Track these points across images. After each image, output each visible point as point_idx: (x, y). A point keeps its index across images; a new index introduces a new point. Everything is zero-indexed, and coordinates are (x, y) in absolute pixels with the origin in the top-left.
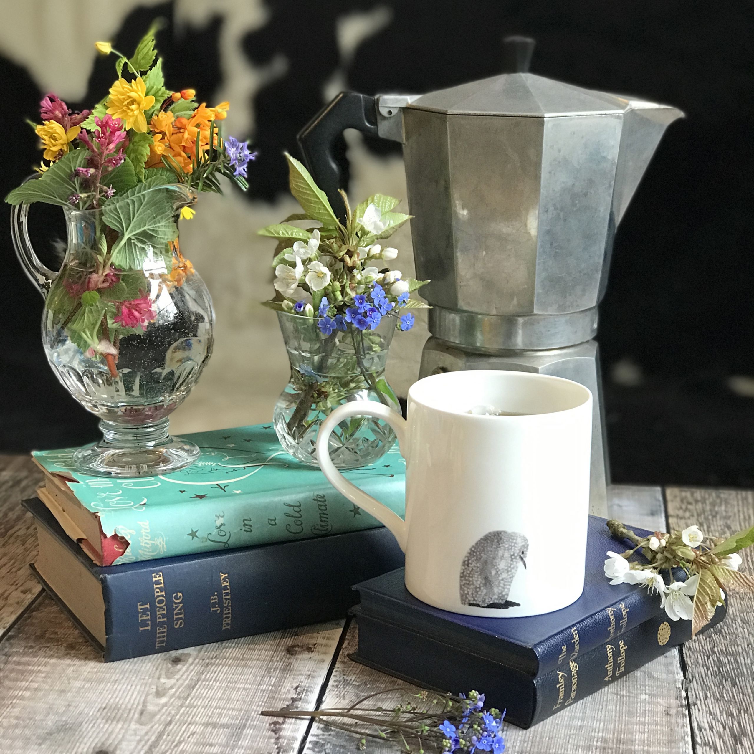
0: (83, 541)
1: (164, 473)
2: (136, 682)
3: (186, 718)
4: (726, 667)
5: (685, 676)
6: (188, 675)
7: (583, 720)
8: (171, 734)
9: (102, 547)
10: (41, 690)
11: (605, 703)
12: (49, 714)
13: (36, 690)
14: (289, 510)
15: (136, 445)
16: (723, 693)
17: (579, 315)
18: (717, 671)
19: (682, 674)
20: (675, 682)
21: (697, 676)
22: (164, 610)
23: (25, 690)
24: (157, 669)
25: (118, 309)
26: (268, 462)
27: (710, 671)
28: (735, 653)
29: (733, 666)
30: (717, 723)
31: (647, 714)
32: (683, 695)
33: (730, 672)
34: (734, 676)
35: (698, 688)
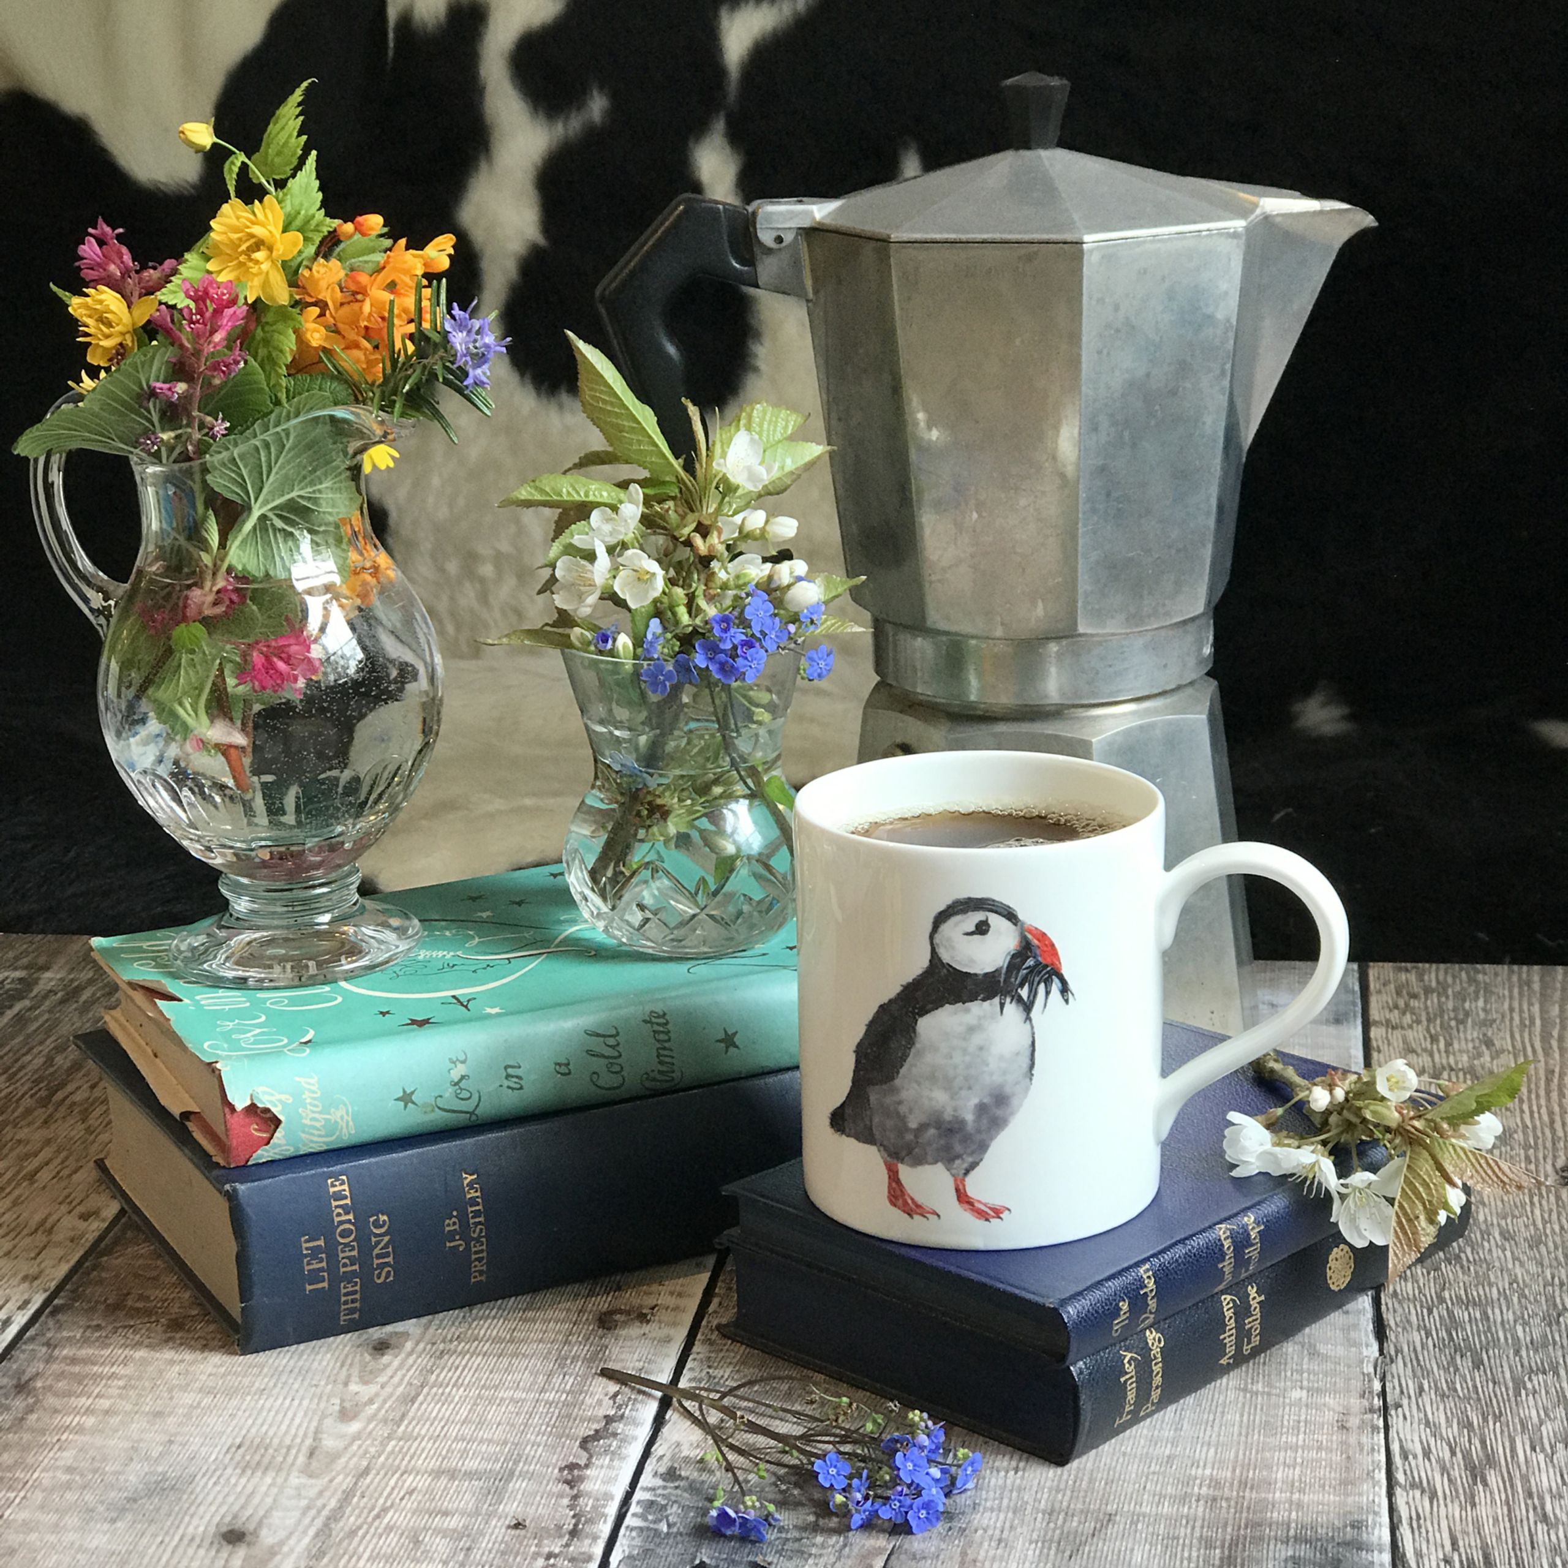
0: (192, 1117)
1: (350, 976)
2: (301, 1392)
3: (397, 1462)
4: (1464, 1329)
5: (1381, 1350)
6: (404, 1376)
7: (1174, 1443)
8: (367, 1494)
9: (227, 1130)
10: (115, 1413)
11: (1220, 1409)
12: (132, 1459)
13: (106, 1412)
14: (597, 1045)
15: (292, 921)
16: (1454, 1383)
17: (1171, 633)
18: (1446, 1338)
19: (1375, 1346)
20: (1361, 1362)
21: (1406, 1349)
22: (353, 1249)
23: (85, 1413)
24: (342, 1366)
25: (244, 656)
26: (557, 946)
27: (1433, 1339)
28: (1484, 1301)
29: (1477, 1326)
30: (1439, 1442)
31: (1303, 1429)
32: (1375, 1388)
33: (1471, 1339)
34: (1478, 1346)
35: (1407, 1372)
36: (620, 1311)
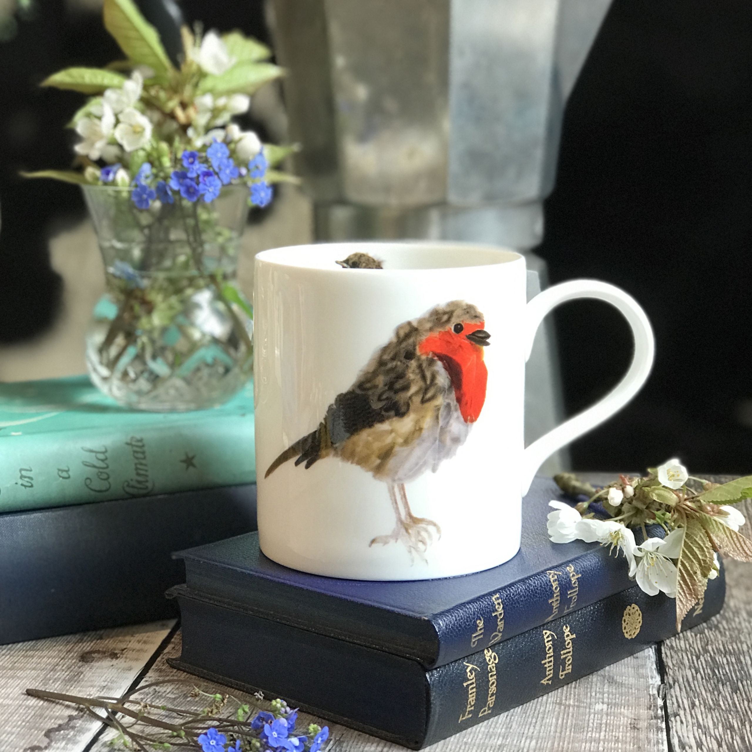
4: (724, 668)
5: (662, 681)
11: (541, 715)
14: (91, 459)
16: (718, 701)
18: (710, 673)
19: (658, 678)
20: (648, 687)
27: (701, 674)
28: (737, 652)
29: (733, 667)
30: (708, 738)
31: (604, 729)
32: (659, 704)
33: (729, 674)
34: (735, 679)
35: (682, 694)
36: (98, 652)
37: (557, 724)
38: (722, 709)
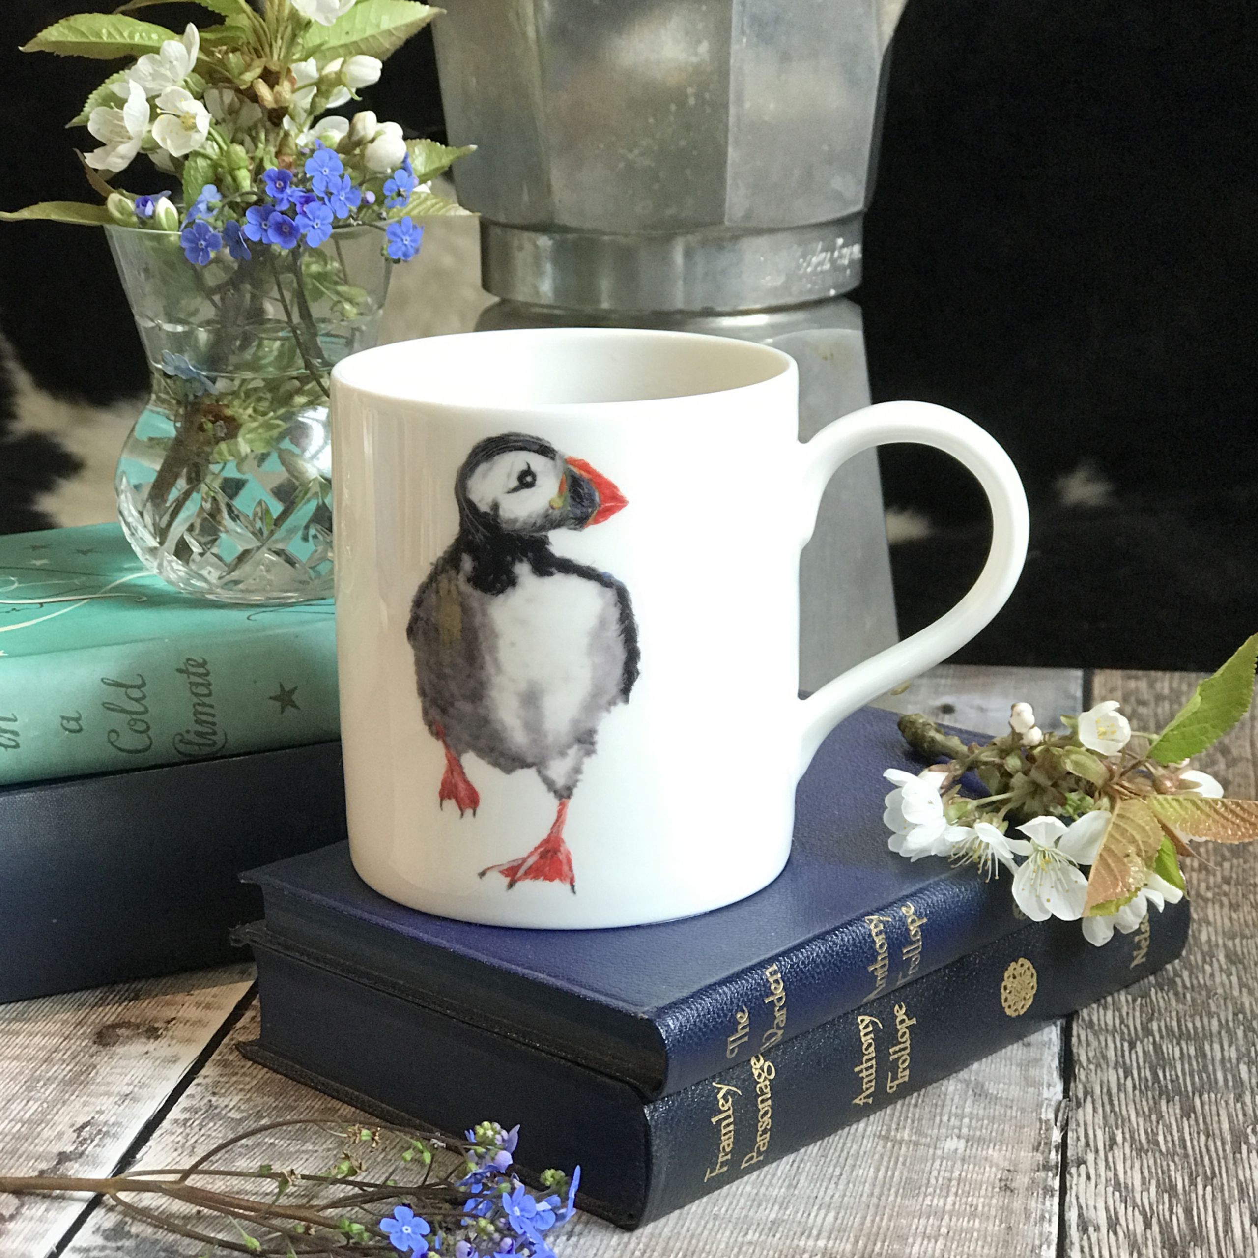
4: (1173, 1068)
5: (1066, 1091)
16: (1155, 1135)
18: (1149, 1078)
19: (1059, 1087)
20: (1039, 1105)
21: (1097, 1091)
26: (111, 591)
27: (1133, 1079)
28: (1201, 1035)
29: (1190, 1065)
30: (1130, 1209)
31: (954, 1190)
32: (1053, 1139)
33: (1181, 1080)
34: (1189, 1089)
35: (1096, 1120)
36: (127, 1024)
37: (876, 1178)
38: (1161, 1151)
